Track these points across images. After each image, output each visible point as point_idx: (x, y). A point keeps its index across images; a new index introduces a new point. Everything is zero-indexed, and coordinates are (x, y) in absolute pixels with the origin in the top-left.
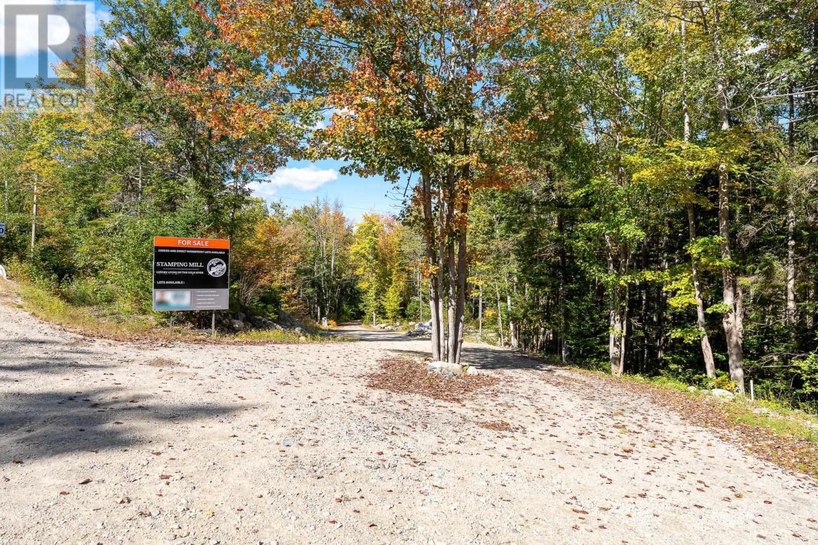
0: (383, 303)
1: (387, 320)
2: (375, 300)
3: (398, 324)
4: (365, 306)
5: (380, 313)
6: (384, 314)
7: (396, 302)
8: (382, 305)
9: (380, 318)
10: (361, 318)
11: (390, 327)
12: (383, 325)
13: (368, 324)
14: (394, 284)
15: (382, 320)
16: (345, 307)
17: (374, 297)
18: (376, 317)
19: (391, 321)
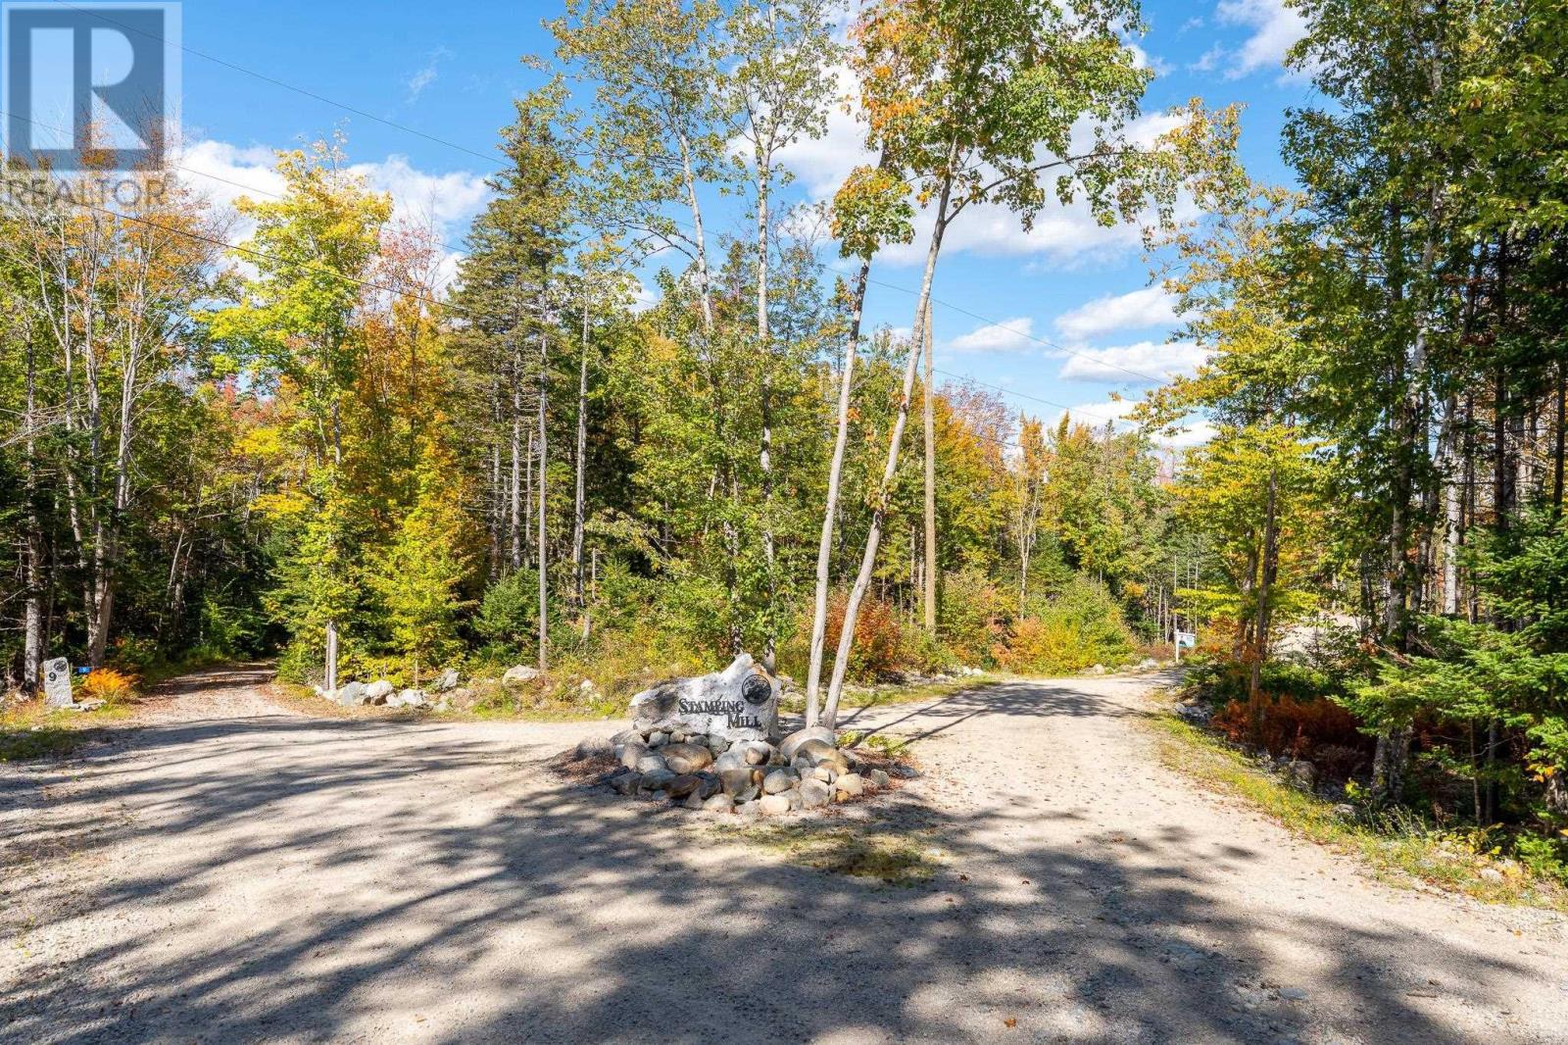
0: (380, 584)
1: (393, 662)
2: (337, 568)
3: (450, 676)
4: (290, 600)
5: (359, 629)
6: (383, 633)
7: (442, 578)
8: (368, 592)
9: (361, 655)
10: (271, 653)
11: (411, 697)
12: (375, 688)
13: (300, 682)
14: (425, 500)
15: (370, 663)
16: (213, 611)
17: (332, 555)
18: (341, 649)
19: (410, 663)
